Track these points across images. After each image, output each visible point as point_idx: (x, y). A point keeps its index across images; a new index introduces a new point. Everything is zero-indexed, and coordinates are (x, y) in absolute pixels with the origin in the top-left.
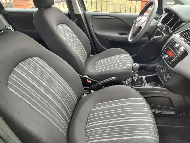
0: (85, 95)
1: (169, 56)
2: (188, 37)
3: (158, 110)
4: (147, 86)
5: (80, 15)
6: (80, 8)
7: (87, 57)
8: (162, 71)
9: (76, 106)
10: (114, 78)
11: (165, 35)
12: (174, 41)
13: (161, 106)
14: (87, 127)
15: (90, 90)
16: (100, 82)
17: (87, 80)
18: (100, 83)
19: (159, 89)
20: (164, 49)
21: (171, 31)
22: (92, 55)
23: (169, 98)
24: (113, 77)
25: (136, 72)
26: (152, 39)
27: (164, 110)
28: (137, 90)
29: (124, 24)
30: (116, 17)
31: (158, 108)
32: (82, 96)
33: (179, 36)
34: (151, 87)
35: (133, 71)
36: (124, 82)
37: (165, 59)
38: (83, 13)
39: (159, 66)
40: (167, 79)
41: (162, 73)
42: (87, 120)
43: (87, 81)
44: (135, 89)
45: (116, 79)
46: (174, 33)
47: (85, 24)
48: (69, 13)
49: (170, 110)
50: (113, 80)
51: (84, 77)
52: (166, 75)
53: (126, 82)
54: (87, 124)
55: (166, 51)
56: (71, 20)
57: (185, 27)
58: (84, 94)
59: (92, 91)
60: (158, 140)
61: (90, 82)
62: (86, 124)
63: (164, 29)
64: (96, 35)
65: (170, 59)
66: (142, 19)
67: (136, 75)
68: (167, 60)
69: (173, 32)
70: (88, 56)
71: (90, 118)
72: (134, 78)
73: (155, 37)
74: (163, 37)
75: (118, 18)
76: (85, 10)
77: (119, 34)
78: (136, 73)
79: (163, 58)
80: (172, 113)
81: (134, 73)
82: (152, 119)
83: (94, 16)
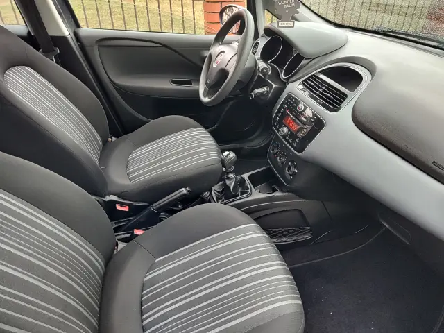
0: (121, 245)
1: (289, 130)
2: (318, 91)
3: (281, 237)
4: (257, 195)
5: (64, 39)
6: (63, 20)
7: (101, 145)
8: (280, 159)
9: (103, 280)
10: (184, 191)
11: (274, 86)
12: (293, 98)
13: (286, 229)
14: (144, 323)
15: (131, 229)
16: (153, 205)
17: (117, 205)
18: (154, 207)
19: (278, 196)
20: (277, 116)
21: (283, 77)
22: (114, 139)
23: (299, 210)
24: (183, 189)
25: (230, 170)
26: (252, 95)
27: (292, 236)
28: (238, 207)
29: (183, 58)
30: (161, 44)
31: (281, 233)
32: (114, 250)
33: (301, 87)
34: (263, 196)
35: (224, 169)
36: (207, 194)
37: (284, 137)
38: (72, 34)
39: (273, 150)
40: (291, 175)
41: (280, 164)
42: (142, 307)
43: (118, 207)
44: (232, 206)
45: (188, 191)
46: (290, 81)
47: (82, 61)
48: (29, 32)
49: (302, 233)
50: (185, 194)
51: (107, 198)
52: (289, 168)
53: (211, 194)
54: (142, 316)
55: (282, 118)
56: (39, 54)
57: (309, 68)
58: (117, 245)
59: (137, 232)
60: (300, 302)
61: (126, 209)
62: (140, 317)
63: (270, 73)
64: (115, 88)
65: (292, 135)
66: (223, 52)
67: (230, 175)
68: (287, 138)
69: (287, 79)
70: (105, 142)
71: (148, 300)
72: (228, 182)
73: (257, 91)
74: (270, 90)
75: (165, 46)
76: (78, 26)
77: (175, 82)
78: (231, 172)
79: (279, 134)
80: (306, 237)
81: (228, 173)
82: (280, 262)
83: (104, 42)
